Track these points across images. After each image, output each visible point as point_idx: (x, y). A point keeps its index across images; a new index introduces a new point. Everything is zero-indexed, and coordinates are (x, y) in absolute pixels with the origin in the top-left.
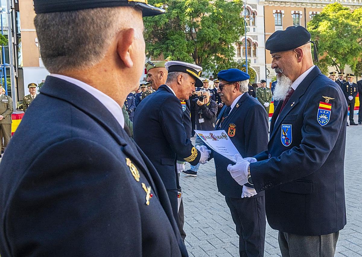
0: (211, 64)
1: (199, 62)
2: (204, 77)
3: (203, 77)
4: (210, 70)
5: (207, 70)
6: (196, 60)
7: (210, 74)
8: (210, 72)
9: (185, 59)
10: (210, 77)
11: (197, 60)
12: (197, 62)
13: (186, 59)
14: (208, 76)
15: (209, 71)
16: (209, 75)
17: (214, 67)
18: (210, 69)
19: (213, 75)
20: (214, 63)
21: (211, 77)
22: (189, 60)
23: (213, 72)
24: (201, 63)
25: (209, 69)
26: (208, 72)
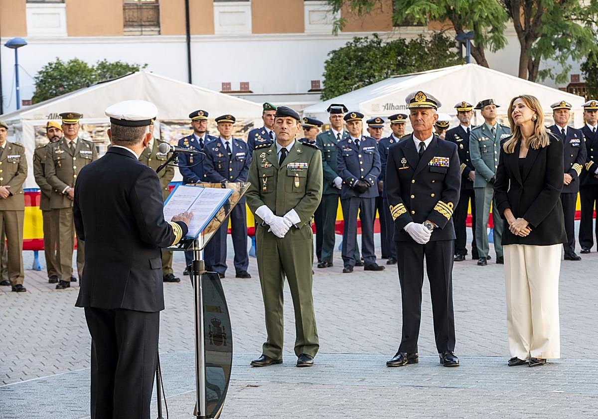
0: (575, 27)
1: (527, 21)
2: (548, 78)
3: (543, 78)
4: (574, 51)
5: (558, 52)
6: (518, 11)
7: (570, 67)
8: (574, 59)
9: (476, 10)
10: (572, 76)
11: (521, 10)
12: (522, 20)
13: (481, 10)
14: (565, 77)
15: (566, 58)
16: (566, 71)
17: (587, 43)
18: (573, 48)
19: (582, 70)
20: (589, 23)
21: (575, 77)
22: (492, 14)
23: (584, 59)
24: (535, 23)
25: (569, 50)
26: (562, 62)
